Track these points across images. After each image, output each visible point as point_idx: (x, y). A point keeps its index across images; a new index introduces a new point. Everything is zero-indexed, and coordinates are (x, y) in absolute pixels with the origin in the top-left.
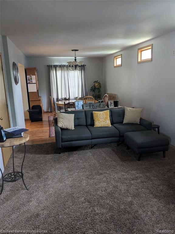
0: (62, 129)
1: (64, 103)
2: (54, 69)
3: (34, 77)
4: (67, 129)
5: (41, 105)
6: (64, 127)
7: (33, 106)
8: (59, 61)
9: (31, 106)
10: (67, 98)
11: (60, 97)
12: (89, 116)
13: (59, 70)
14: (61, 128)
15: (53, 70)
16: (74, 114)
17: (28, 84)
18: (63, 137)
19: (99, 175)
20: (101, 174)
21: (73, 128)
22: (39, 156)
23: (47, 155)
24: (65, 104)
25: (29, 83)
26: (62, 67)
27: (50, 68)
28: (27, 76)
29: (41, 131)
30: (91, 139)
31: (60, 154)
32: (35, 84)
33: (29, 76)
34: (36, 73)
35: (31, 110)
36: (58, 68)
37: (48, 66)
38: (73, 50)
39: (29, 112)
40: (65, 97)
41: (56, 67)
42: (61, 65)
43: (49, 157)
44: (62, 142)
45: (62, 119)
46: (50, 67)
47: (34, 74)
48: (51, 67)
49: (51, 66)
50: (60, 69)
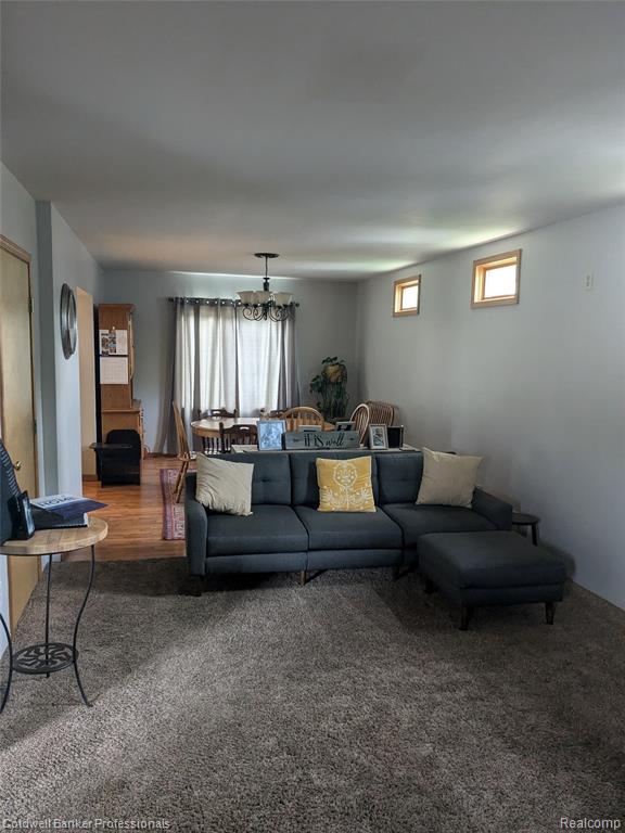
0: (212, 513)
1: (221, 425)
2: (192, 312)
3: (122, 335)
4: (227, 513)
5: (140, 430)
6: (218, 505)
7: (113, 431)
8: (209, 284)
9: (105, 432)
10: (231, 409)
11: (204, 407)
12: (304, 473)
13: (208, 316)
14: (207, 509)
15: (188, 316)
16: (252, 465)
17: (101, 359)
18: (213, 538)
19: (327, 670)
20: (336, 667)
21: (248, 511)
22: (128, 599)
23: (156, 599)
24: (223, 431)
25: (106, 354)
26: (217, 305)
27: (179, 306)
28: (101, 332)
29: (136, 518)
30: (306, 552)
32: (126, 359)
33: (107, 332)
34: (130, 323)
35: (104, 446)
36: (203, 310)
37: (171, 300)
38: (258, 255)
39: (96, 450)
40: (223, 405)
41: (197, 304)
42: (216, 300)
43: (163, 603)
44: (207, 556)
45: (213, 479)
46: (177, 306)
47: (124, 327)
48: (182, 303)
49: (183, 300)
50: (213, 313)
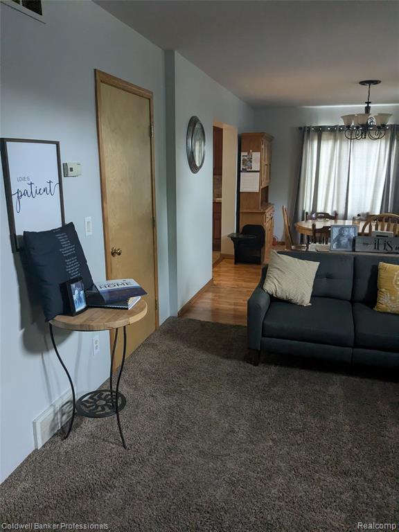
0: (274, 299)
1: (314, 226)
2: (316, 137)
3: (256, 156)
4: (288, 302)
6: (280, 294)
7: (246, 226)
8: (331, 115)
9: (241, 226)
10: (341, 212)
11: (320, 209)
12: (366, 275)
13: (328, 140)
14: (271, 296)
15: (312, 140)
17: (242, 174)
18: (267, 323)
21: (307, 301)
24: (314, 230)
25: (245, 170)
26: (334, 131)
27: (306, 133)
28: (242, 154)
30: (353, 348)
31: (256, 365)
32: (258, 174)
33: (246, 154)
34: (263, 147)
36: (324, 135)
37: (300, 128)
38: (363, 83)
39: (233, 239)
40: (335, 209)
41: (320, 131)
42: (336, 126)
44: (263, 336)
45: (279, 272)
47: (258, 150)
48: (309, 131)
49: (309, 128)
50: (332, 137)
